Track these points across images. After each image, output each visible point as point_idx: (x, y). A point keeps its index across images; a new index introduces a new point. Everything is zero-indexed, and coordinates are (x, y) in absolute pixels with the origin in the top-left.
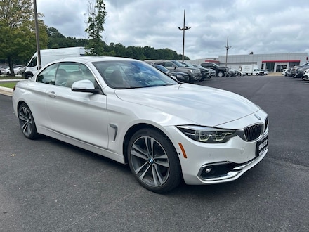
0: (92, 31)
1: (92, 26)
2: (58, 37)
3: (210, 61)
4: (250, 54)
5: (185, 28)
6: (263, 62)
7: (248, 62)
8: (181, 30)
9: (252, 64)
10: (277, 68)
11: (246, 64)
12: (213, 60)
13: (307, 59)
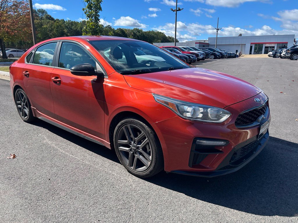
2: (48, 18)
3: (200, 43)
4: (239, 36)
5: (178, 9)
6: (251, 43)
7: (237, 44)
8: (173, 11)
9: (241, 45)
10: (265, 49)
11: (235, 45)
12: (203, 42)
13: (295, 41)
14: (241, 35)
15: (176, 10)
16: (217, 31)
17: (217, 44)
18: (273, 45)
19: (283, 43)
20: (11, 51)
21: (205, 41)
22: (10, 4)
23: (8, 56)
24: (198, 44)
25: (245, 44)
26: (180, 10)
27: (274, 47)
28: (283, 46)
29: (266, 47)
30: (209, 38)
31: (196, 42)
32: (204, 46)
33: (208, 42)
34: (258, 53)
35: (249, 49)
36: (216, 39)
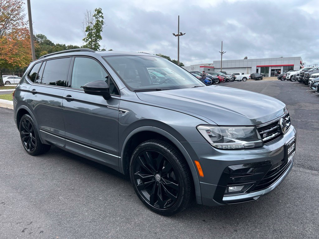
0: (90, 40)
1: (90, 35)
2: (47, 44)
3: (205, 67)
4: (244, 59)
5: (180, 34)
6: (257, 67)
7: (242, 67)
8: (176, 36)
9: (247, 68)
10: (271, 72)
11: (241, 69)
12: (208, 65)
13: (301, 63)
14: (246, 58)
15: (178, 35)
16: (222, 55)
18: (279, 68)
19: (289, 66)
20: (9, 78)
21: (210, 64)
22: (9, 30)
23: (4, 83)
24: (203, 68)
25: (251, 67)
26: (182, 34)
27: (280, 70)
28: (291, 68)
29: (272, 70)
30: (214, 61)
31: (201, 66)
32: (209, 70)
33: (213, 66)
34: (265, 76)
35: (255, 72)
36: (221, 62)
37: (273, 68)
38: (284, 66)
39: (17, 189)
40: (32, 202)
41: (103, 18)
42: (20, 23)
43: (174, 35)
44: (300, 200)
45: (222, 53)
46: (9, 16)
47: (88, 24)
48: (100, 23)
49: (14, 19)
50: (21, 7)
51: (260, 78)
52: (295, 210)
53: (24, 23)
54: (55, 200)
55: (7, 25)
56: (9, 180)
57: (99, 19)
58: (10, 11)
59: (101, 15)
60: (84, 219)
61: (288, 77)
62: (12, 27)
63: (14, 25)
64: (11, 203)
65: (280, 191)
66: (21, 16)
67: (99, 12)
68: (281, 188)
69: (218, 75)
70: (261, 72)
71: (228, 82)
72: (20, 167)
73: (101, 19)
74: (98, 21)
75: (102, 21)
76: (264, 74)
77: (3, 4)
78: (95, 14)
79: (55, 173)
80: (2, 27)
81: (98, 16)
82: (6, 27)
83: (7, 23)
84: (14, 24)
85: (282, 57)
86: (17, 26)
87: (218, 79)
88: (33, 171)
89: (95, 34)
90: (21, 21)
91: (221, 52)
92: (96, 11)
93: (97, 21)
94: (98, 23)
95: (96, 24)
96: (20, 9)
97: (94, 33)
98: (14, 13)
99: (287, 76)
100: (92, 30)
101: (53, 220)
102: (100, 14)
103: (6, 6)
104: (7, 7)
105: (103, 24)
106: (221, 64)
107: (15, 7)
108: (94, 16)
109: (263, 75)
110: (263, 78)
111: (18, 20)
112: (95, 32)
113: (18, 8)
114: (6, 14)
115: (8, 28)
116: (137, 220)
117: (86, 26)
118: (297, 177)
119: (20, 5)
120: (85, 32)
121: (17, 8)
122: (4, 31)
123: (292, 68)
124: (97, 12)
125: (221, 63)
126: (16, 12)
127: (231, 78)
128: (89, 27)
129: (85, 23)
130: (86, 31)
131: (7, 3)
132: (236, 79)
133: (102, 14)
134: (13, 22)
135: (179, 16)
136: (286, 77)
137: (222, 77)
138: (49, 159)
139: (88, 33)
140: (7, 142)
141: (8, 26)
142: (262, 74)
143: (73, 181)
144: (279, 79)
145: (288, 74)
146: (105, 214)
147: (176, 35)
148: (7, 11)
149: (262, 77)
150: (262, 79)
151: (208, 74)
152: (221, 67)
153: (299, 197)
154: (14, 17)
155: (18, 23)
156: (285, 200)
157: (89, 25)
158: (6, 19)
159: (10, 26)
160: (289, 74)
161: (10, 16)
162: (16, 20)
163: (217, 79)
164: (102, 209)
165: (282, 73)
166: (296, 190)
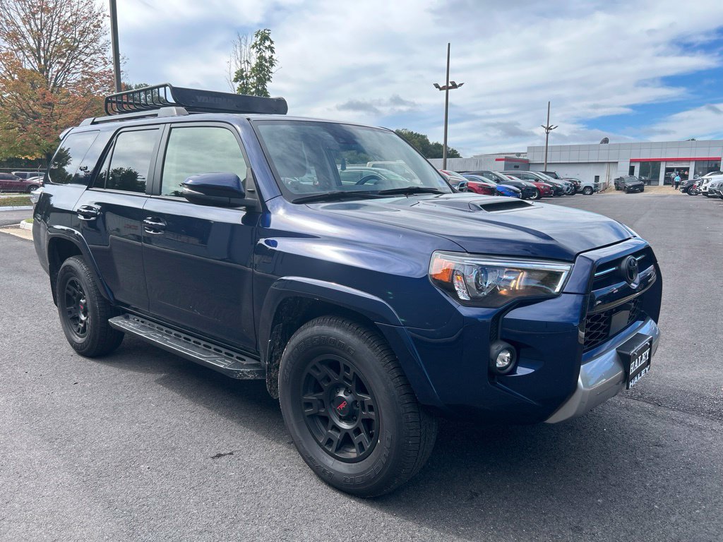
3: (507, 159)
4: (601, 143)
5: (450, 85)
6: (632, 161)
7: (596, 161)
8: (441, 89)
9: (606, 165)
10: (665, 175)
11: (592, 166)
12: (514, 156)
14: (606, 141)
15: (447, 88)
16: (548, 133)
17: (548, 162)
18: (684, 165)
19: (709, 160)
21: (519, 154)
22: (75, 76)
24: (503, 162)
25: (617, 162)
26: (455, 86)
27: (687, 169)
28: (713, 166)
29: (668, 170)
30: (528, 148)
31: (498, 157)
32: (516, 167)
33: (526, 158)
34: (649, 182)
35: (625, 173)
36: (545, 150)
37: (670, 165)
38: (697, 161)
39: (51, 441)
40: (79, 474)
41: (273, 51)
42: (99, 60)
43: (437, 86)
44: (705, 505)
45: (549, 128)
46: (76, 44)
47: (239, 64)
48: (266, 62)
49: (87, 51)
50: (101, 25)
51: (638, 189)
52: (689, 532)
53: (107, 60)
54: (130, 473)
55: (72, 65)
56: (38, 418)
57: (264, 54)
58: (77, 33)
59: (269, 46)
60: (187, 525)
61: (706, 188)
62: (81, 70)
63: (86, 65)
64: (34, 474)
65: (658, 481)
66: (100, 44)
67: (265, 38)
68: (662, 473)
69: (537, 180)
70: (642, 173)
71: (560, 195)
72: (68, 389)
73: (267, 54)
74: (261, 58)
75: (271, 57)
76: (647, 178)
77: (63, 19)
78: (256, 44)
79: (140, 406)
80: (60, 68)
81: (261, 47)
82: (68, 69)
83: (72, 59)
84: (85, 61)
85: (693, 140)
86: (92, 67)
87: (537, 188)
88: (93, 398)
89: (254, 87)
90: (102, 56)
91: (546, 126)
92: (257, 36)
93: (259, 58)
94: (261, 62)
95: (256, 65)
96: (99, 29)
97: (252, 84)
98: (88, 39)
99: (704, 185)
100: (247, 77)
101: (118, 523)
102: (267, 43)
103: (70, 22)
104: (71, 24)
105: (272, 65)
106: (545, 153)
107: (88, 25)
108: (253, 47)
109: (645, 181)
110: (646, 187)
111: (95, 53)
112: (254, 83)
113: (95, 26)
114: (69, 40)
115: (74, 71)
116: (306, 535)
117: (234, 69)
118: (702, 445)
119: (99, 21)
120: (234, 83)
121: (92, 28)
122: (64, 78)
123: (716, 165)
124: (259, 37)
125: (547, 151)
126: (91, 36)
127: (566, 187)
128: (242, 71)
129: (233, 63)
130: (236, 80)
131: (71, 15)
132: (578, 190)
133: (272, 42)
134: (83, 57)
135: (449, 44)
136: (702, 188)
137: (544, 186)
138: (131, 373)
139: (240, 85)
140: (48, 328)
141: (73, 67)
142: (643, 178)
143: (177, 429)
144: (683, 192)
145: (705, 181)
146: (236, 515)
147: (441, 86)
148: (72, 34)
149: (643, 185)
150: (642, 191)
151: (513, 177)
152: (546, 161)
153: (704, 499)
154: (87, 47)
155: (94, 60)
156: (667, 504)
157: (243, 66)
158: (69, 51)
159: (77, 67)
160: (708, 181)
161: (78, 45)
162: (91, 54)
163: (534, 189)
164: (232, 502)
165: (691, 177)
166: (699, 480)
